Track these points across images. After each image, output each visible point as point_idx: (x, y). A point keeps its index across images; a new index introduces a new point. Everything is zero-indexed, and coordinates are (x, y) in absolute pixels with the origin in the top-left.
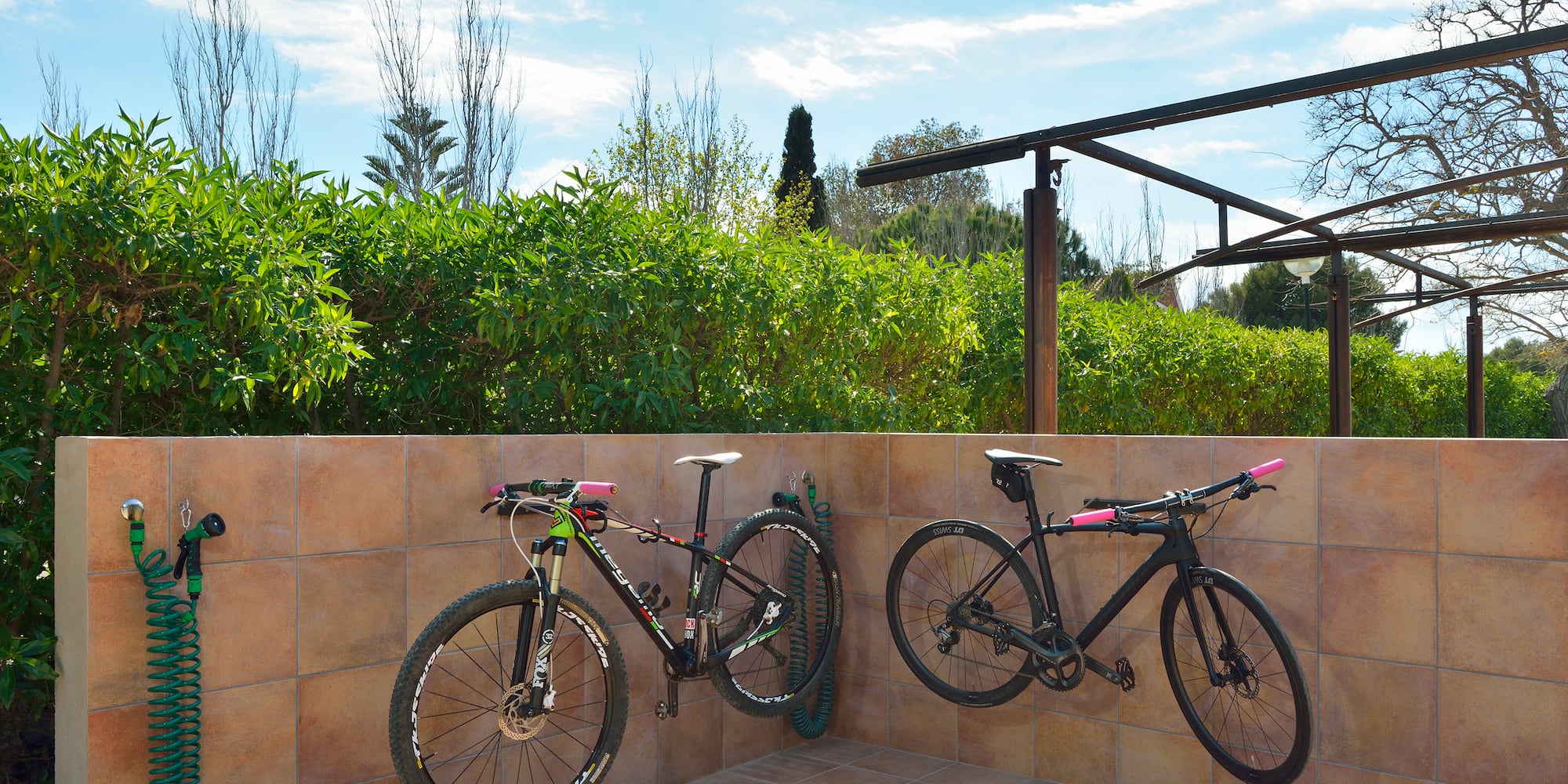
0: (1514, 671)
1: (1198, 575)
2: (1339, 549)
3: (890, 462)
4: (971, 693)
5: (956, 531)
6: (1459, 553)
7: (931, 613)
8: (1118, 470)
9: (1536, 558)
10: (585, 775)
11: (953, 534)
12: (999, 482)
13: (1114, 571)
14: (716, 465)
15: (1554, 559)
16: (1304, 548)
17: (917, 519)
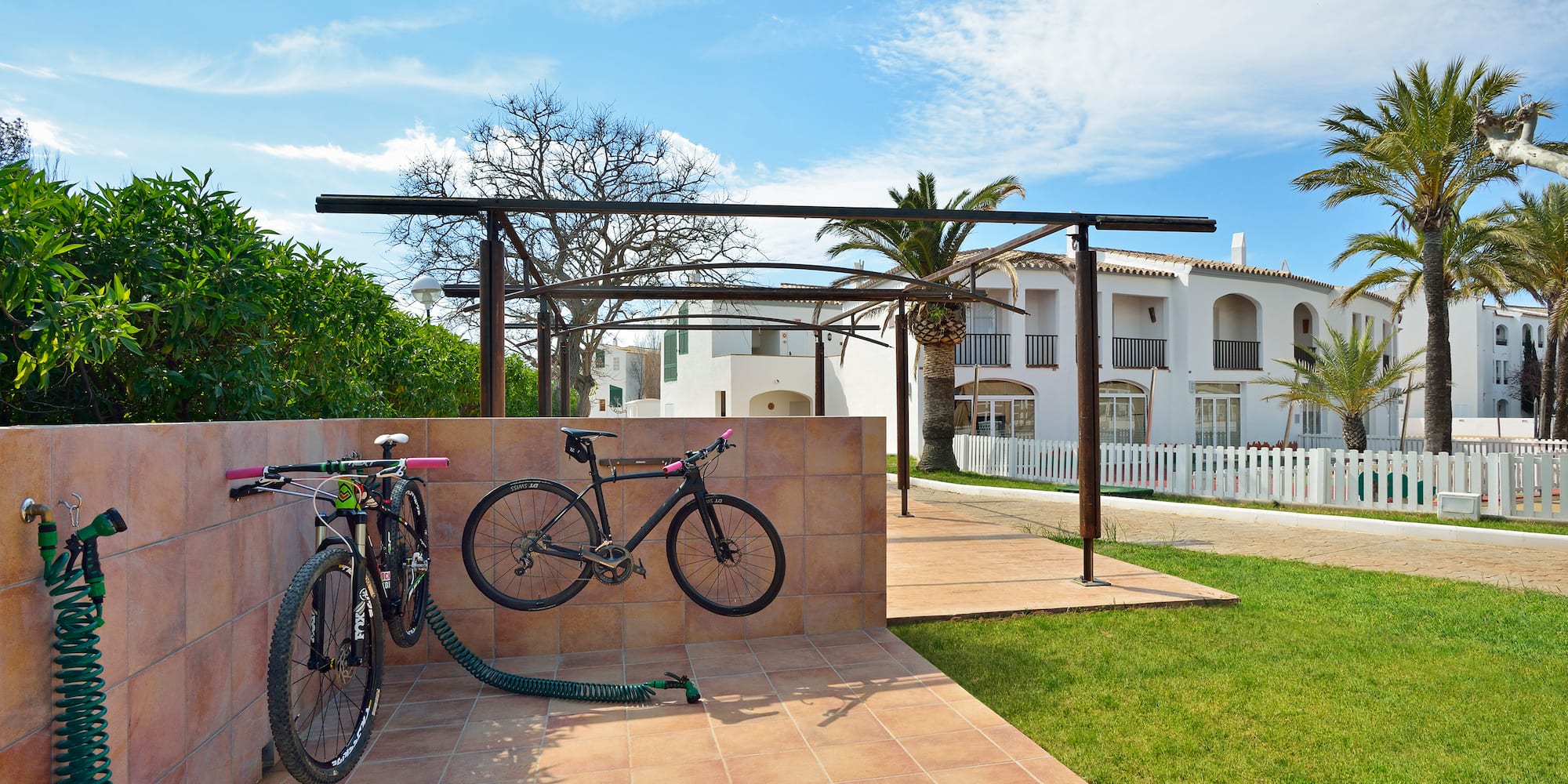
0: (838, 532)
1: (710, 499)
2: (756, 478)
3: (429, 440)
4: (537, 601)
5: (531, 486)
6: (814, 475)
7: (513, 550)
8: (622, 440)
9: (848, 475)
10: (367, 710)
11: (528, 489)
12: (572, 450)
13: (620, 505)
14: (395, 443)
15: (854, 474)
16: (738, 479)
17: (455, 483)
